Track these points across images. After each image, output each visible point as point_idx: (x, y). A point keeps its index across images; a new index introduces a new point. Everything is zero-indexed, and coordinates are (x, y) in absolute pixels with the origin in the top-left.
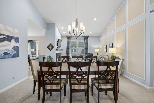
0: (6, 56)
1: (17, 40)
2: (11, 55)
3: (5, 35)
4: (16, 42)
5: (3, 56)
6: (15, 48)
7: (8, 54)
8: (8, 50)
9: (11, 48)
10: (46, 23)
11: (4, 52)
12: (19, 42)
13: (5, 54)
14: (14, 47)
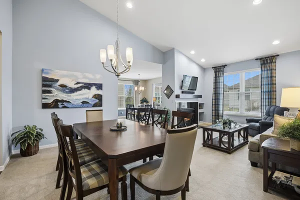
0: (85, 105)
1: (99, 87)
2: (91, 104)
3: (83, 83)
4: (98, 89)
5: (81, 105)
6: (97, 96)
7: (87, 103)
8: (88, 99)
9: (91, 96)
10: (162, 52)
11: (82, 101)
12: (102, 89)
13: (84, 103)
14: (95, 95)
